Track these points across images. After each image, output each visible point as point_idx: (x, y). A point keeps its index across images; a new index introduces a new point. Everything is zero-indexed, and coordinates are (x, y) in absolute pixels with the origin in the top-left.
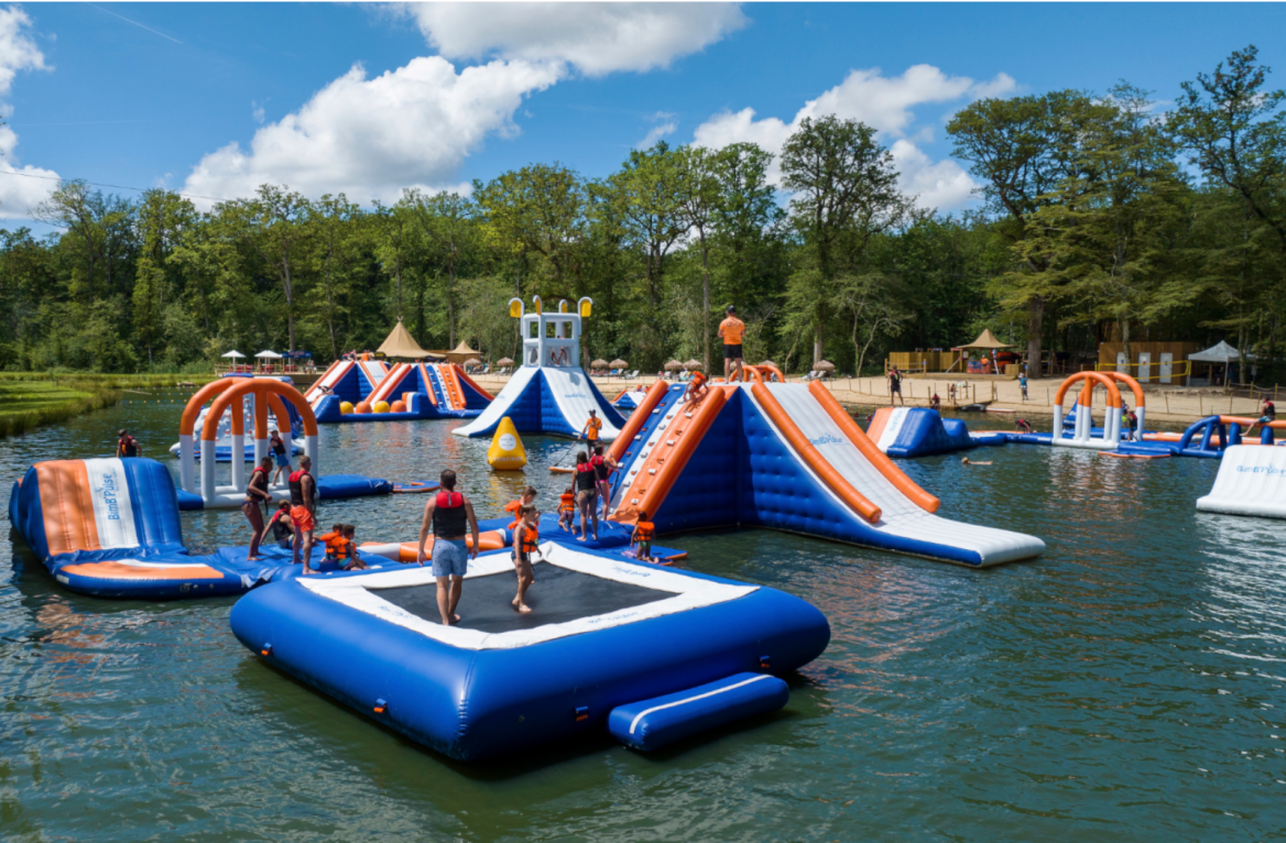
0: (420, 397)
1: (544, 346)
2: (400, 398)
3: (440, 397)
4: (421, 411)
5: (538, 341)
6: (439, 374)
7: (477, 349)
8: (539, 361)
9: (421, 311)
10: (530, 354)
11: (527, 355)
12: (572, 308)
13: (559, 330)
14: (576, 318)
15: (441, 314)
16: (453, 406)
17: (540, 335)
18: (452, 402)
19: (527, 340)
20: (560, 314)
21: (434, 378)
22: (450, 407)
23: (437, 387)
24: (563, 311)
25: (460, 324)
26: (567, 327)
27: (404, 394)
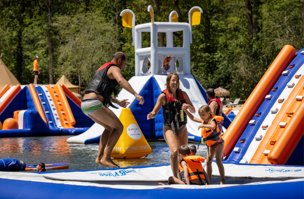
0: (31, 114)
1: (156, 54)
2: (12, 116)
3: (50, 116)
4: (32, 128)
5: (150, 50)
6: (47, 94)
7: (77, 84)
8: (151, 69)
9: (20, 48)
10: (142, 63)
11: (139, 65)
12: (183, 18)
13: (169, 40)
14: (187, 27)
15: (41, 51)
16: (63, 125)
17: (152, 44)
18: (61, 121)
19: (139, 50)
20: (170, 23)
21: (43, 98)
22: (59, 125)
23: (47, 107)
24: (173, 21)
25: (60, 60)
26: (178, 36)
27: (15, 113)
